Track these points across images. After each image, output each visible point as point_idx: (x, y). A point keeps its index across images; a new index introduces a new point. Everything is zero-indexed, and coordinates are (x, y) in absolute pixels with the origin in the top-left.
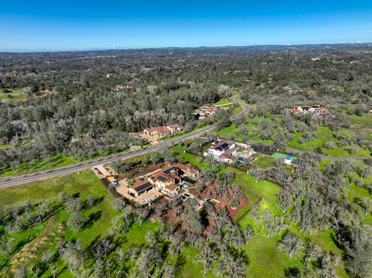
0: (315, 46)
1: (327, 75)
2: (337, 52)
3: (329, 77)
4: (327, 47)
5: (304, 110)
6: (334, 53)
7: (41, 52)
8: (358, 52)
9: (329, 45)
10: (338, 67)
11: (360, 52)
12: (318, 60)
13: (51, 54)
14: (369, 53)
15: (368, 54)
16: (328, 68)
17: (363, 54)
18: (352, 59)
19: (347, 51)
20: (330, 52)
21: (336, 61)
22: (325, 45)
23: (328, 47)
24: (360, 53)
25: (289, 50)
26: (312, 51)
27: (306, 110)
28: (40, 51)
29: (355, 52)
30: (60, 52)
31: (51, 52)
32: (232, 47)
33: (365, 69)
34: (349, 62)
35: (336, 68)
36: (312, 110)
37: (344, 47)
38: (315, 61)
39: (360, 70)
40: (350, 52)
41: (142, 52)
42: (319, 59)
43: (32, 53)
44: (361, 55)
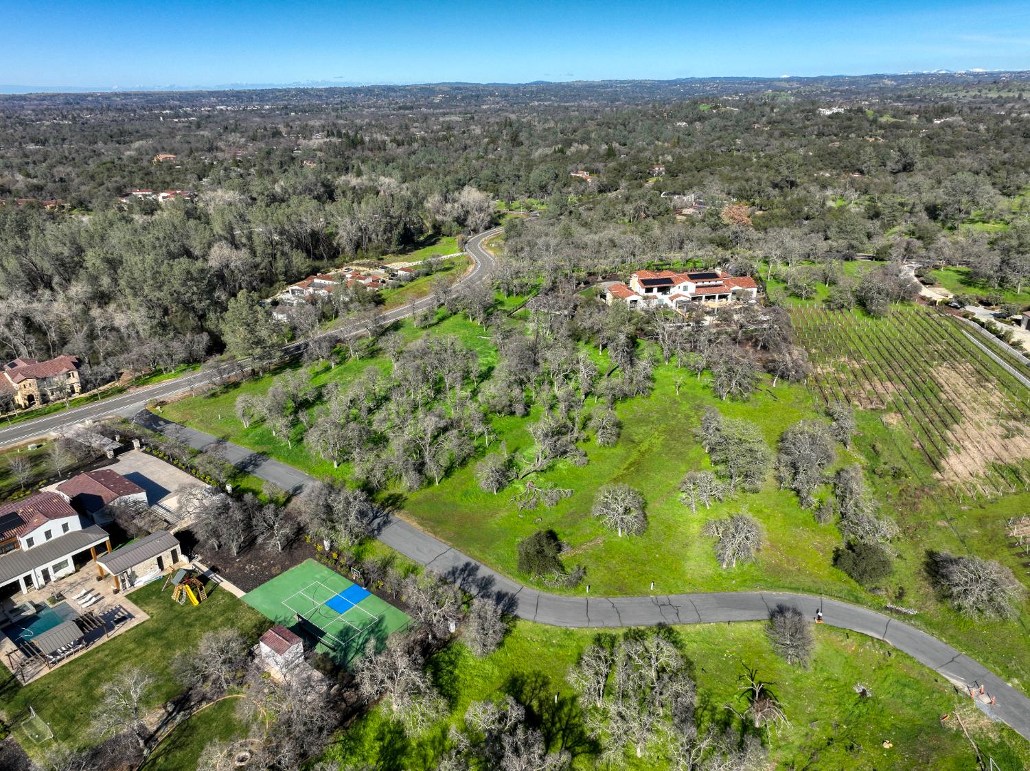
0: (854, 81)
1: (842, 156)
2: (910, 96)
3: (846, 162)
4: (886, 81)
5: (649, 290)
6: (899, 99)
7: (59, 94)
8: (966, 96)
9: (894, 78)
10: (889, 134)
11: (973, 94)
12: (838, 114)
13: (90, 98)
14: (1000, 97)
15: (994, 101)
16: (858, 136)
17: (982, 100)
18: (945, 111)
19: (938, 92)
20: (890, 95)
21: (894, 117)
22: (881, 77)
23: (889, 83)
24: (975, 97)
25: (775, 90)
26: (841, 92)
27: (660, 290)
28: (56, 92)
29: (961, 94)
30: (116, 95)
31: (91, 95)
32: (621, 82)
33: (969, 140)
34: (931, 122)
35: (883, 137)
36: (685, 288)
37: (933, 82)
38: (830, 117)
39: (952, 141)
40: (945, 95)
41: (359, 96)
42: (842, 110)
43: (33, 97)
44: (975, 102)
